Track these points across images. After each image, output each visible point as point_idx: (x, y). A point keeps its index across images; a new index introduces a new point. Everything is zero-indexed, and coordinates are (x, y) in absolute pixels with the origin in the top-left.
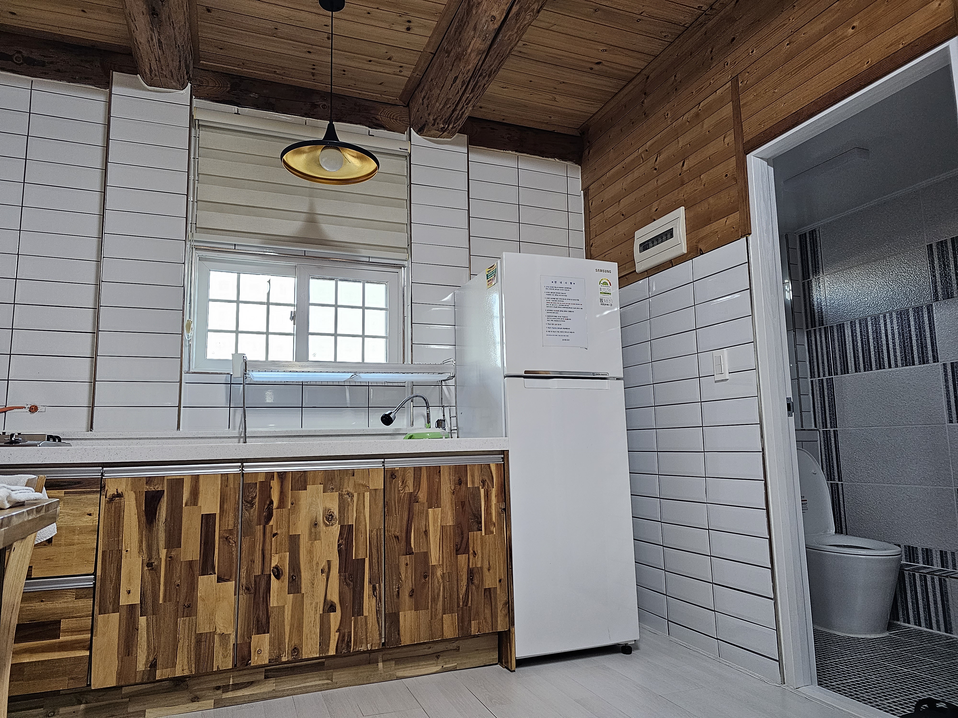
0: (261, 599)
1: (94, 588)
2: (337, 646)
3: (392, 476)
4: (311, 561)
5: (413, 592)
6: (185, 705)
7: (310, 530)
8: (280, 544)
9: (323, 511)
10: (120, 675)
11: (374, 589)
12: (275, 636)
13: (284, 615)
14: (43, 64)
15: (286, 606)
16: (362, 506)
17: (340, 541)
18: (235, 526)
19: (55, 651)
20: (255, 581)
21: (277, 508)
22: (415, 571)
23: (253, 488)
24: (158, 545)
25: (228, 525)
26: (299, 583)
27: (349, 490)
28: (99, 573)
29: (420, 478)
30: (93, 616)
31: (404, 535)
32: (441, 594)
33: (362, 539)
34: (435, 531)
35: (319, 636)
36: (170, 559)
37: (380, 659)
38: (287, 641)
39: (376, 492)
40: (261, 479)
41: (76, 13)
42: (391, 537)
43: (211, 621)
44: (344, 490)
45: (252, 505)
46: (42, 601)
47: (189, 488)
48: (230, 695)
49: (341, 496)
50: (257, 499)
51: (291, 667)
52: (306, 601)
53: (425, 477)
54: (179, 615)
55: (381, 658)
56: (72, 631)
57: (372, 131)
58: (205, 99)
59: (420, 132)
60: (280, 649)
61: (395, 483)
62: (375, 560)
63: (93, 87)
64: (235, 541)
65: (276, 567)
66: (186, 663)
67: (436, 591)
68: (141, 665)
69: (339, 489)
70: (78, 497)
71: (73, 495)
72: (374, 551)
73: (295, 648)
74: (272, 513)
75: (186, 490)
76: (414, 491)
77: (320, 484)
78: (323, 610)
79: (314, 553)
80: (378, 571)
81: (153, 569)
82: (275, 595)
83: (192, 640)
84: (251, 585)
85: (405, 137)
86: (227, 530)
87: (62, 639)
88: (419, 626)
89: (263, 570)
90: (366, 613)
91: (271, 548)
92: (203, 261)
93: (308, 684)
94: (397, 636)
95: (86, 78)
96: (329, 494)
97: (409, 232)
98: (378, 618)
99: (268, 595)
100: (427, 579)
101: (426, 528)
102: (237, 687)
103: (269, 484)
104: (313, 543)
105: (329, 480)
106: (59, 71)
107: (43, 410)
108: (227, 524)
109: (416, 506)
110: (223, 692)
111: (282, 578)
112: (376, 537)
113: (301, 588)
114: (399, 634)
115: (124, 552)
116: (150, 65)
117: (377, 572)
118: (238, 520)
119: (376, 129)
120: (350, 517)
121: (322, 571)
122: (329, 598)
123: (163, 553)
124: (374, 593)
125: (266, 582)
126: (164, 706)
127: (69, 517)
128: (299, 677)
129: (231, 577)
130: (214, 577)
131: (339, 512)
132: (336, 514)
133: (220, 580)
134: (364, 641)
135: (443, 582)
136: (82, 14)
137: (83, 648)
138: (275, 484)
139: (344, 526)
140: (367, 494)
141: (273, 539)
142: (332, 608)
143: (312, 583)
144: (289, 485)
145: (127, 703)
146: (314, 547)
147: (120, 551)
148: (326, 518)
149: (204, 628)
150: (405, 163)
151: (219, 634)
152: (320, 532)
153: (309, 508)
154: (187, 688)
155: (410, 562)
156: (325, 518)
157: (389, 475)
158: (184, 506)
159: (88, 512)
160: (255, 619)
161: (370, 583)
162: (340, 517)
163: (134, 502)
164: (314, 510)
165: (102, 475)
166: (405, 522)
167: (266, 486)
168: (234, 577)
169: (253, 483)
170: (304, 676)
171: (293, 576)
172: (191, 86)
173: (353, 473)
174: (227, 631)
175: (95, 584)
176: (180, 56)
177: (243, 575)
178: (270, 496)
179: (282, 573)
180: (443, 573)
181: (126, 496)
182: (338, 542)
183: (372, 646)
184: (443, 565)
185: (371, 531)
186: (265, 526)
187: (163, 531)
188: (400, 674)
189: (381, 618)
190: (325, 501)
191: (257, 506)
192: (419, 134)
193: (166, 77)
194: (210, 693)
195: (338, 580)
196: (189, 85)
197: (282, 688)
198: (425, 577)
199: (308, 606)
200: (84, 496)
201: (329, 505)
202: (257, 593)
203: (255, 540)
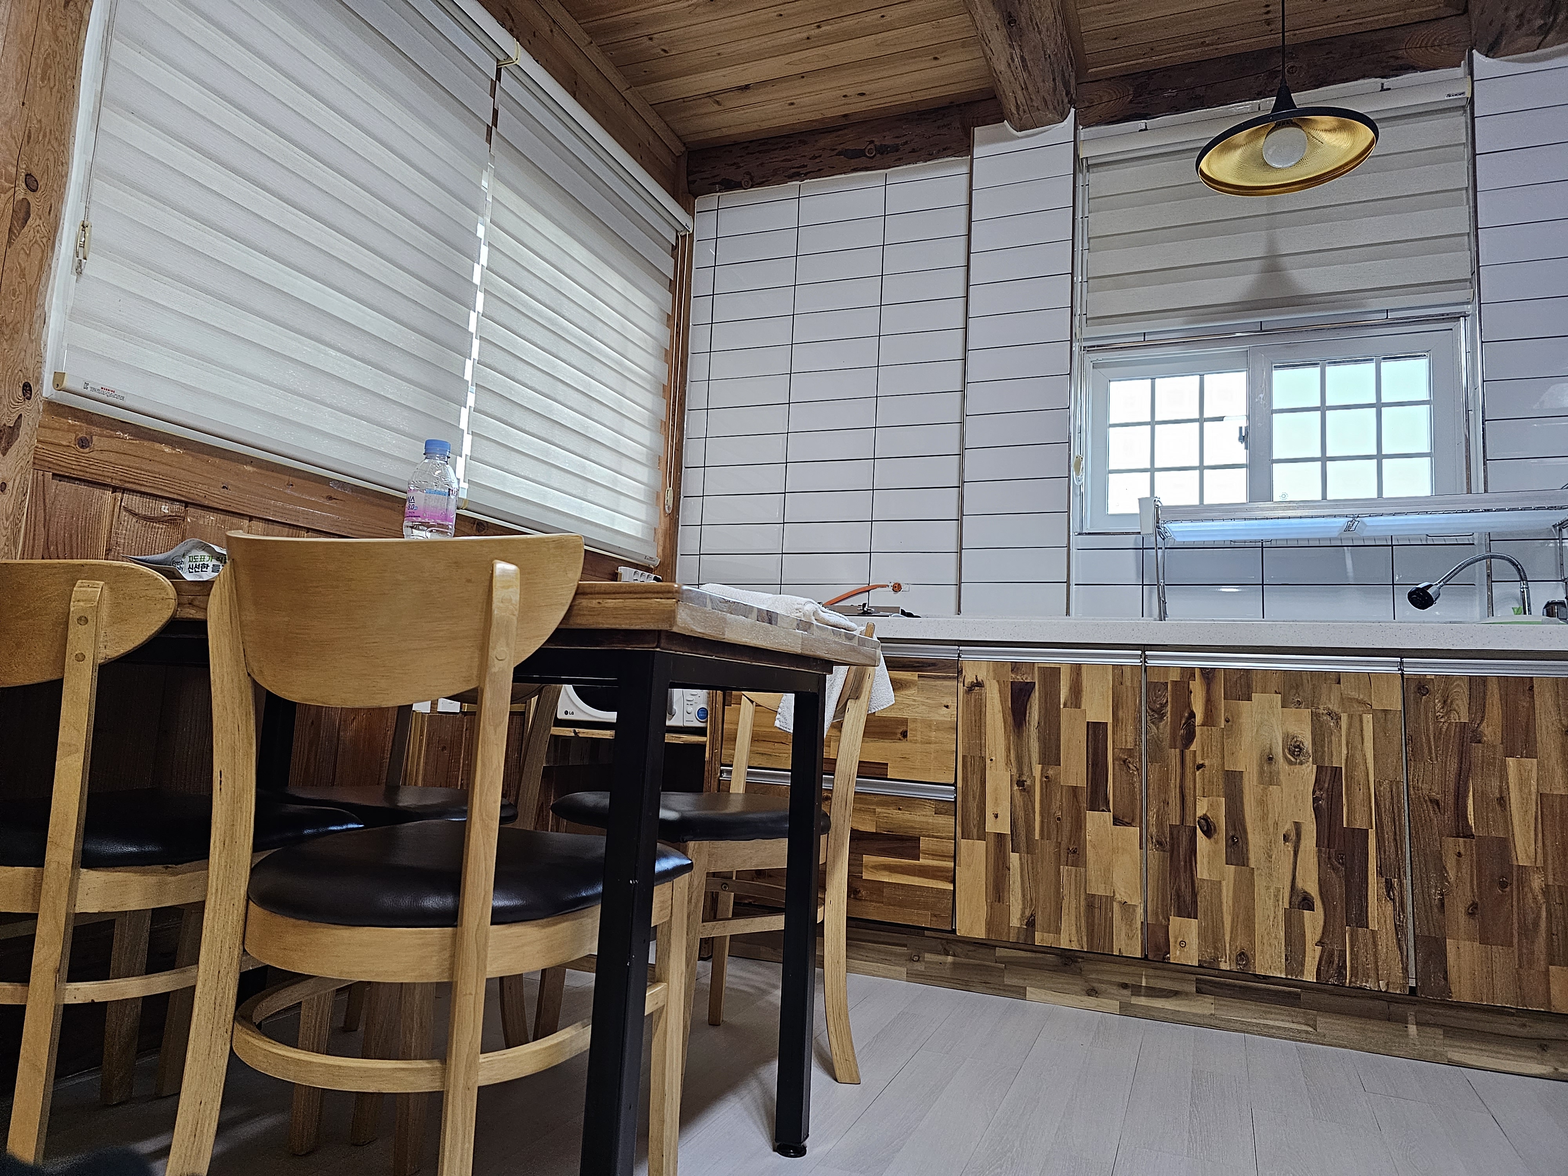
0: (1182, 863)
1: (955, 801)
2: (1319, 969)
3: (1419, 689)
4: (1264, 817)
5: (1476, 908)
6: (1079, 997)
7: (1261, 767)
8: (1209, 781)
9: (1283, 739)
10: (990, 925)
11: (1389, 886)
12: (1208, 925)
13: (1221, 896)
14: (896, 149)
15: (1224, 883)
16: (1358, 738)
17: (1318, 792)
18: (1136, 745)
19: (915, 875)
20: (1171, 834)
21: (1203, 725)
22: (1479, 871)
23: (1162, 690)
24: (1030, 758)
25: (1126, 741)
26: (1245, 850)
27: (1331, 708)
28: (960, 784)
29: (1484, 698)
30: (955, 840)
31: (1451, 800)
32: (1543, 925)
33: (1359, 795)
34: (1525, 801)
35: (1283, 944)
36: (1047, 781)
37: (1411, 1018)
38: (1227, 938)
39: (1385, 715)
40: (1175, 677)
41: (928, 65)
42: (1422, 800)
43: (1107, 879)
44: (1321, 707)
45: (1162, 716)
46: (899, 809)
47: (1068, 682)
48: (1143, 1001)
49: (1315, 716)
50: (1169, 708)
51: (1240, 987)
52: (1260, 883)
53: (1497, 696)
54: (1062, 861)
55: (1413, 1017)
56: (934, 855)
57: (1388, 82)
58: (1098, 124)
59: (1491, 51)
60: (1216, 948)
61: (1426, 702)
62: (1388, 836)
63: (953, 159)
64: (1138, 767)
65: (1205, 818)
66: (1074, 931)
67: (1530, 917)
68: (1015, 921)
69: (1312, 704)
70: (933, 682)
71: (929, 679)
72: (1386, 819)
73: (1243, 953)
74: (1194, 732)
75: (1063, 685)
76: (1472, 721)
77: (1276, 692)
78: (1290, 903)
79: (1270, 806)
80: (1397, 855)
81: (1025, 789)
82: (1205, 861)
83: (1082, 900)
84: (1166, 838)
85: (1460, 72)
86: (1125, 749)
87: (922, 861)
88: (1491, 973)
89: (1183, 819)
90: (1373, 925)
91: (1195, 787)
92: (1100, 368)
93: (1271, 1023)
94: (1443, 982)
95: (944, 149)
96: (1292, 710)
97: (1474, 249)
98: (1399, 940)
99: (1193, 859)
100: (1508, 889)
101: (1501, 792)
102: (1153, 992)
103: (1186, 685)
104: (1266, 788)
105: (1291, 687)
106: (914, 151)
107: (907, 589)
108: (1124, 741)
109: (1477, 751)
110: (1132, 995)
111: (1215, 836)
112: (1388, 795)
113: (1248, 859)
114: (1446, 979)
115: (988, 761)
116: (1016, 101)
117: (1393, 856)
118: (1140, 736)
119: (1397, 76)
120: (1335, 753)
121: (1286, 838)
122: (1300, 884)
123: (1037, 769)
124: (1389, 895)
125: (1188, 838)
126: (1050, 989)
127: (924, 707)
128: (1252, 1006)
129: (1133, 820)
130: (1108, 816)
131: (1314, 743)
132: (1308, 744)
133: (1117, 821)
134: (1372, 974)
135: (1547, 902)
136: (935, 63)
137: (945, 879)
138: (1197, 687)
139: (1324, 769)
140: (1368, 718)
141: (1197, 773)
142: (1307, 903)
143: (1268, 853)
144: (1220, 690)
145: (1002, 970)
146: (1269, 796)
147: (983, 759)
148: (1289, 750)
149: (1098, 889)
150: (1460, 120)
151: (1120, 902)
152: (1278, 773)
153: (1257, 731)
154: (1080, 973)
155: (1466, 851)
156: (1286, 750)
157: (1413, 687)
158: (1062, 706)
159: (945, 703)
160: (1173, 892)
161: (1381, 874)
162: (1315, 752)
163: (997, 696)
164: (1267, 734)
165: (959, 657)
166: (1452, 776)
167: (1182, 689)
168: (1138, 820)
169: (1162, 683)
170: (1264, 1007)
171: (1233, 837)
172: (1075, 111)
173: (1338, 678)
174: (1131, 900)
175: (956, 798)
176: (1053, 71)
177: (1153, 821)
178: (1189, 705)
179: (1215, 827)
180: (1547, 886)
181: (987, 684)
182: (1313, 794)
183: (1387, 985)
184: (1545, 868)
185: (1378, 784)
186: (1182, 751)
187: (1036, 740)
188: (1456, 1056)
189: (1406, 940)
190: (1285, 722)
191: (1169, 720)
192: (1491, 55)
193: (1039, 110)
194: (1114, 990)
195: (1316, 859)
196: (1073, 110)
197: (1226, 1015)
198: (1503, 885)
199: (1263, 891)
200: (939, 682)
201: (1293, 729)
202: (1175, 853)
203: (1168, 770)
